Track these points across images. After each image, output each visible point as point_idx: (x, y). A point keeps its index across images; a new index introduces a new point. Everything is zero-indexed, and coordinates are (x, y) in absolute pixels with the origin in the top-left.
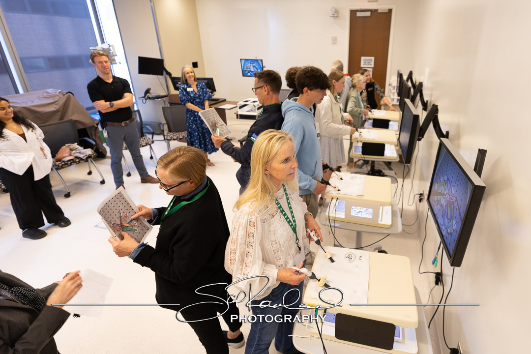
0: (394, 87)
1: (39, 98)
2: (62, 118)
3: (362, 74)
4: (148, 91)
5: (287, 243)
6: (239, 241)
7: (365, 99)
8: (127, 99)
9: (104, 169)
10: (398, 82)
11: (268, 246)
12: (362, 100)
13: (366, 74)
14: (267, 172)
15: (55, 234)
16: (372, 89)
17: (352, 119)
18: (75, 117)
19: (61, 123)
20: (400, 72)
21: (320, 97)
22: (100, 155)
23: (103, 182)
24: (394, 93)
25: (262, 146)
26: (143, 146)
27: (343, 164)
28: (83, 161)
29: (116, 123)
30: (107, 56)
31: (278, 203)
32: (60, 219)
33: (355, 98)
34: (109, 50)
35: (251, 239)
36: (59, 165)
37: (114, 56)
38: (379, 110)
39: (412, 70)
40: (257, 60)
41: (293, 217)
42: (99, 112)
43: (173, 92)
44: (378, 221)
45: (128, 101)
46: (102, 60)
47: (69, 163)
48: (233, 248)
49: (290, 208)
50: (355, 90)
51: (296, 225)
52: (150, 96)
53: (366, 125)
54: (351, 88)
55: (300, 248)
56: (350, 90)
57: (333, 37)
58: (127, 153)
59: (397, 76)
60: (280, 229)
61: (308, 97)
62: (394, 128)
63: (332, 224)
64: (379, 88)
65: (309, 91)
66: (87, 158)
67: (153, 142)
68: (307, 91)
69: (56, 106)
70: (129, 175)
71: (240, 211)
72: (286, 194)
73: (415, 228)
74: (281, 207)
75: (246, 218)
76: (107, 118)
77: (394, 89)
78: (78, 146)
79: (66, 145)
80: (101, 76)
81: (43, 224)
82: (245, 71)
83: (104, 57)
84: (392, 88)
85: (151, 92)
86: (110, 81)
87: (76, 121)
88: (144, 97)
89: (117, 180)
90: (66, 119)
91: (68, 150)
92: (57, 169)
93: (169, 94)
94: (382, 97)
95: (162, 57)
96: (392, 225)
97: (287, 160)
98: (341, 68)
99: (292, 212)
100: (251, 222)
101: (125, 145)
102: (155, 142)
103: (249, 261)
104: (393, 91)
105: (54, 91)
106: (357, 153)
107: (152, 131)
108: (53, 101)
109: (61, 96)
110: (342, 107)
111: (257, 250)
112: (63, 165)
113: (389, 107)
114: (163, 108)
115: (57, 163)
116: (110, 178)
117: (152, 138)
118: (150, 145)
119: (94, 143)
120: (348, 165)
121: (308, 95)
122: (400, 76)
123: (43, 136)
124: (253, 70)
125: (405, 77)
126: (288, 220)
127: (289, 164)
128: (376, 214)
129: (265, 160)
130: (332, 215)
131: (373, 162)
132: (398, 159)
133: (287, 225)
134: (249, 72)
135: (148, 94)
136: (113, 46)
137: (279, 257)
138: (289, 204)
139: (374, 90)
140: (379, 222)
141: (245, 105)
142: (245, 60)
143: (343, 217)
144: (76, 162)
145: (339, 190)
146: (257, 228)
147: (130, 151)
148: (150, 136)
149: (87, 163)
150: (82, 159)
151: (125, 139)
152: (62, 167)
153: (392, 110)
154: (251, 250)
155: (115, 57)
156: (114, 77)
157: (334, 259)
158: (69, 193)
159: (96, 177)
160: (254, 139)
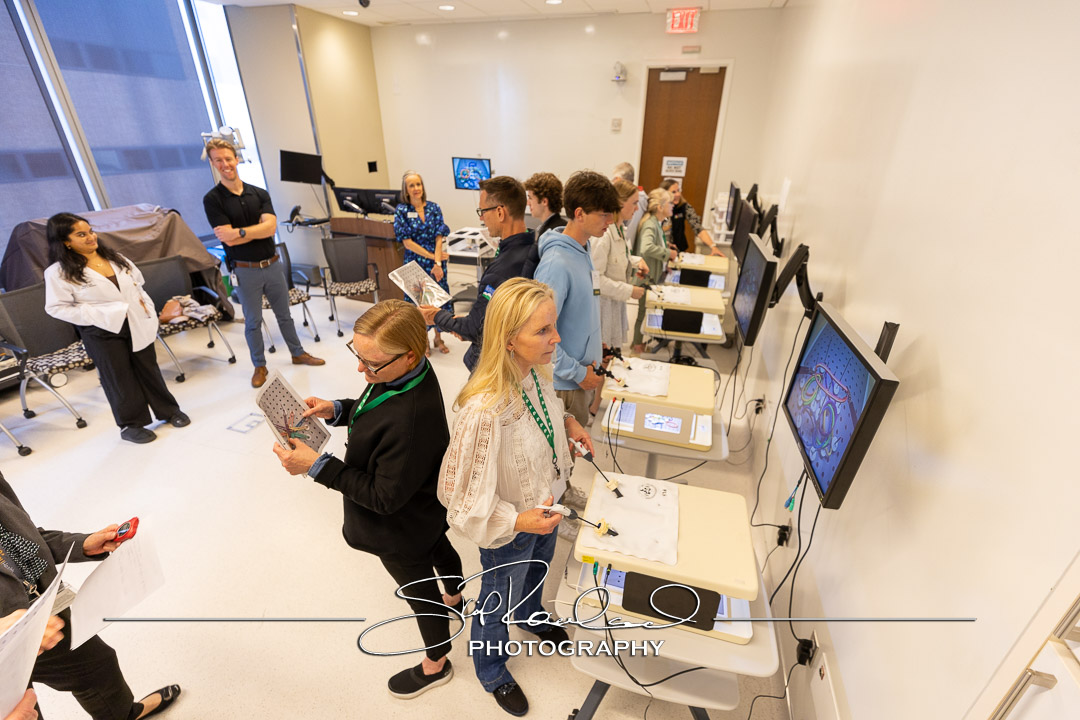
0: (722, 213)
1: (127, 219)
2: (164, 253)
3: (667, 188)
4: (296, 212)
5: (540, 460)
6: (464, 452)
7: (669, 233)
8: (266, 226)
9: (235, 338)
10: (731, 205)
11: (511, 464)
12: (664, 237)
13: (672, 188)
14: (510, 348)
15: (168, 436)
16: (681, 215)
17: (646, 267)
18: (185, 253)
19: (165, 261)
20: (736, 187)
21: (602, 225)
22: (226, 317)
23: (233, 360)
24: (721, 224)
25: (506, 304)
26: (294, 304)
27: (624, 344)
28: (202, 325)
29: (250, 263)
30: (233, 149)
31: (525, 398)
32: (173, 415)
33: (653, 230)
34: (232, 137)
35: (483, 451)
36: (167, 329)
37: (240, 148)
38: (693, 254)
39: (757, 183)
40: (481, 160)
41: (548, 421)
42: (223, 244)
43: (338, 213)
44: (689, 438)
45: (268, 228)
46: (221, 156)
47: (181, 326)
48: (452, 464)
49: (544, 406)
50: (654, 218)
51: (553, 434)
52: (301, 220)
53: (669, 278)
54: (645, 213)
55: (558, 471)
56: (643, 216)
57: (615, 120)
58: (269, 315)
59: (728, 193)
60: (529, 438)
61: (582, 224)
62: (717, 287)
63: (613, 441)
64: (694, 215)
65: (584, 214)
66: (208, 320)
67: (309, 298)
68: (580, 214)
69: (154, 233)
70: (272, 350)
71: (466, 407)
72: (537, 384)
73: (744, 455)
74: (529, 404)
75: (477, 417)
76: (236, 255)
77: (721, 217)
78: (192, 301)
79: (174, 298)
80: (225, 183)
81: (151, 422)
82: (460, 179)
83: (226, 150)
84: (717, 216)
85: (300, 212)
86: (239, 192)
87: (187, 259)
88: (290, 222)
89: (256, 358)
90: (170, 255)
91: (178, 306)
92: (162, 336)
93: (330, 217)
94: (699, 231)
95: (318, 152)
96: (712, 447)
97: (544, 330)
98: (629, 177)
99: (546, 413)
100: (484, 424)
101: (265, 301)
102: (312, 298)
103: (474, 487)
104: (719, 220)
105: (149, 208)
106: (653, 327)
107: (307, 279)
108: (150, 225)
109: (161, 216)
110: (630, 247)
111: (489, 469)
112: (172, 330)
113: (711, 249)
114: (323, 241)
115: (163, 327)
116: (244, 355)
117: (308, 291)
118: (303, 302)
119: (217, 296)
120: (632, 347)
121: (582, 221)
122: (735, 193)
123: (143, 282)
124: (473, 178)
125: (744, 196)
126: (541, 425)
127: (547, 337)
128: (686, 428)
129: (511, 327)
130: (614, 426)
131: (679, 343)
132: (724, 341)
133: (540, 431)
134: (466, 181)
135: (297, 217)
136: (237, 130)
137: (527, 481)
138: (541, 399)
139: (684, 218)
140: (691, 441)
141: (459, 240)
142: (461, 159)
143: (631, 430)
144: (191, 326)
145: (625, 386)
146: (493, 435)
147: (275, 312)
148: (304, 288)
149: (206, 329)
150: (200, 322)
151: (265, 291)
152: (171, 333)
153: (715, 255)
154: (479, 470)
155: (242, 151)
156: (245, 185)
157: (621, 491)
158: (183, 375)
159: (221, 351)
160: (489, 295)
